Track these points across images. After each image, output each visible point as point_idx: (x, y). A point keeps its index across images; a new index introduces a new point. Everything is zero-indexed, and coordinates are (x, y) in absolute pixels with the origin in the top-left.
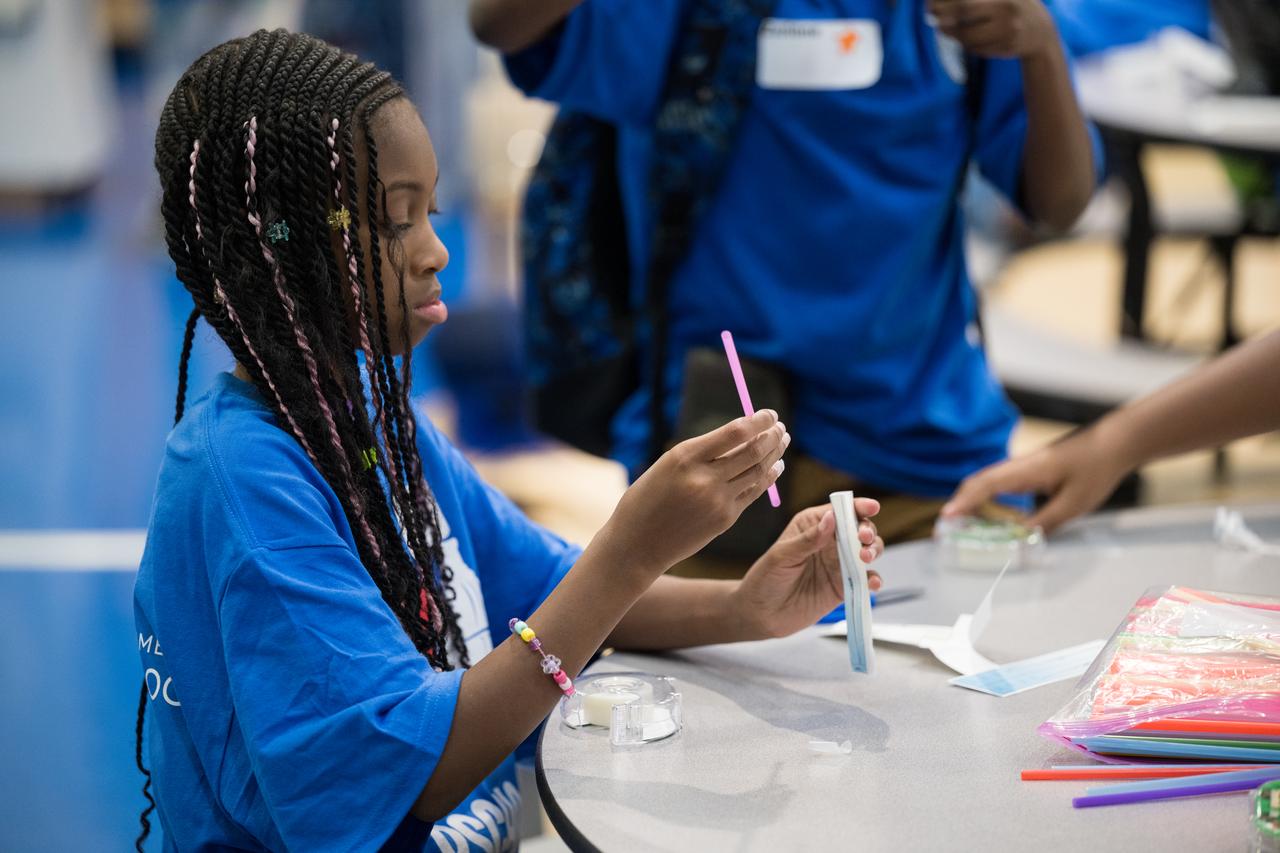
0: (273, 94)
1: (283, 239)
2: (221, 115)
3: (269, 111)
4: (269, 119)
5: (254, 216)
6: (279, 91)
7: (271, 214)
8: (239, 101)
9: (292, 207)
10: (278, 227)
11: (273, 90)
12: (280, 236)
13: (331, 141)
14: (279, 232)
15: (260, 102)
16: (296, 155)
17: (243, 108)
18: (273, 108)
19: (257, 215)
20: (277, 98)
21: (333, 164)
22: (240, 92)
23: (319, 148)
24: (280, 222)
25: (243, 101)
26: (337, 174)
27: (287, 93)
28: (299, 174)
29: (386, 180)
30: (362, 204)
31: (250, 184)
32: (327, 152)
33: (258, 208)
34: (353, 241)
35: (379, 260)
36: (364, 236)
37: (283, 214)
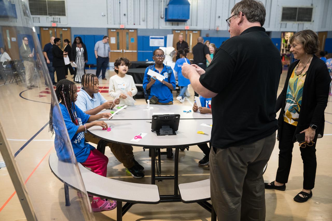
11: (65, 83)
28: (67, 88)
29: (74, 89)
30: (71, 91)
31: (63, 89)
32: (69, 87)
33: (63, 91)
34: (70, 94)
35: (73, 95)
36: (71, 93)
37: (65, 91)
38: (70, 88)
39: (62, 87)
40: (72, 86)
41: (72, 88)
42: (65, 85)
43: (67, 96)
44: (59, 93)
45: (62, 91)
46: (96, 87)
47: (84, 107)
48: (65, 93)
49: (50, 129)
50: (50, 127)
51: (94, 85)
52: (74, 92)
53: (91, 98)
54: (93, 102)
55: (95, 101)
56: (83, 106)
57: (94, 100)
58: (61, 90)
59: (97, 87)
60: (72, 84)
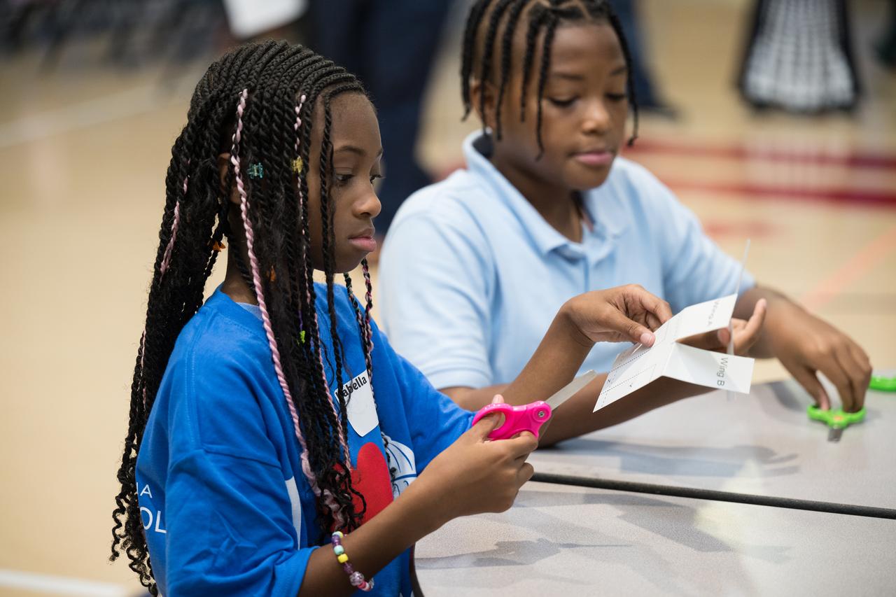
0: (264, 76)
1: (259, 176)
2: (225, 87)
3: (259, 86)
4: (257, 92)
5: (236, 158)
6: (268, 74)
7: (250, 157)
8: (239, 78)
9: (266, 153)
10: (255, 167)
11: (264, 73)
12: (256, 174)
13: (298, 110)
14: (255, 171)
15: (254, 80)
16: (272, 117)
17: (241, 83)
18: (261, 84)
19: (238, 158)
20: (266, 78)
21: (296, 126)
22: (241, 72)
23: (289, 113)
24: (257, 164)
25: (242, 78)
26: (298, 133)
27: (274, 75)
28: (272, 130)
29: (338, 144)
30: (314, 156)
31: (237, 136)
32: (293, 117)
33: (241, 154)
34: (304, 182)
35: (326, 200)
36: (313, 181)
37: (259, 158)
38: (308, 125)
39: (231, 115)
40: (328, 113)
41: (320, 126)
42: (261, 97)
43: (271, 206)
44: (209, 176)
45: (229, 151)
46: (580, 123)
47: (460, 337)
48: (256, 171)
49: (121, 531)
50: (121, 510)
51: (550, 111)
52: (341, 168)
53: (550, 237)
54: (576, 272)
55: (599, 264)
56: (449, 325)
57: (590, 249)
58: (224, 143)
59: (589, 125)
60: (330, 90)
